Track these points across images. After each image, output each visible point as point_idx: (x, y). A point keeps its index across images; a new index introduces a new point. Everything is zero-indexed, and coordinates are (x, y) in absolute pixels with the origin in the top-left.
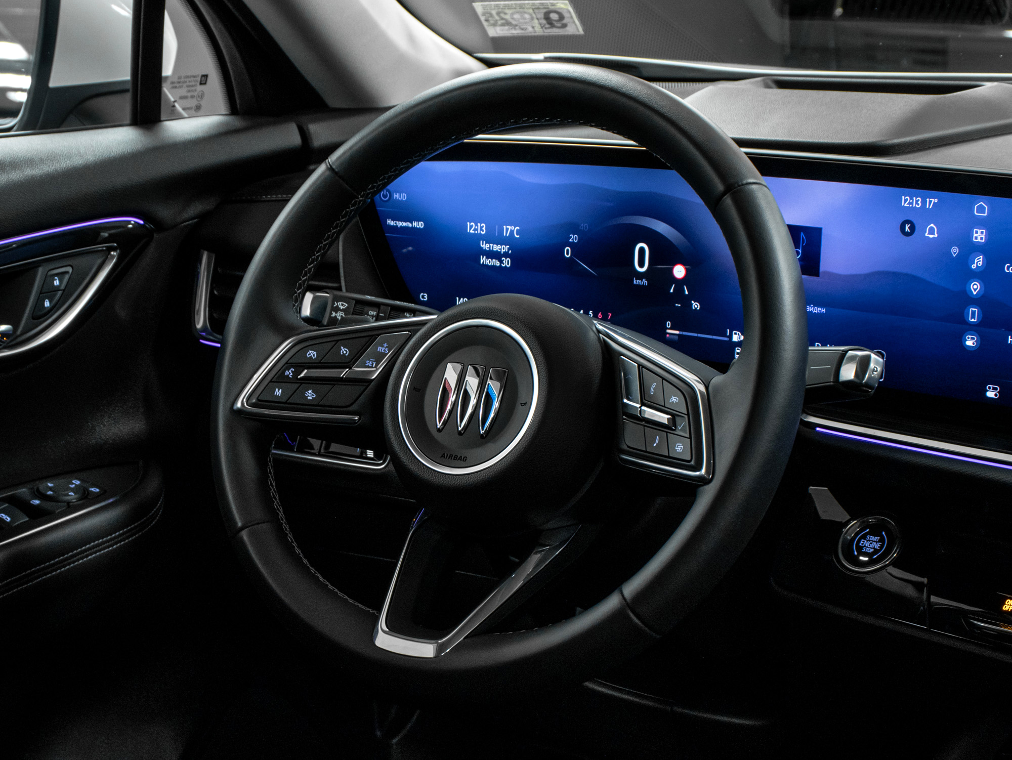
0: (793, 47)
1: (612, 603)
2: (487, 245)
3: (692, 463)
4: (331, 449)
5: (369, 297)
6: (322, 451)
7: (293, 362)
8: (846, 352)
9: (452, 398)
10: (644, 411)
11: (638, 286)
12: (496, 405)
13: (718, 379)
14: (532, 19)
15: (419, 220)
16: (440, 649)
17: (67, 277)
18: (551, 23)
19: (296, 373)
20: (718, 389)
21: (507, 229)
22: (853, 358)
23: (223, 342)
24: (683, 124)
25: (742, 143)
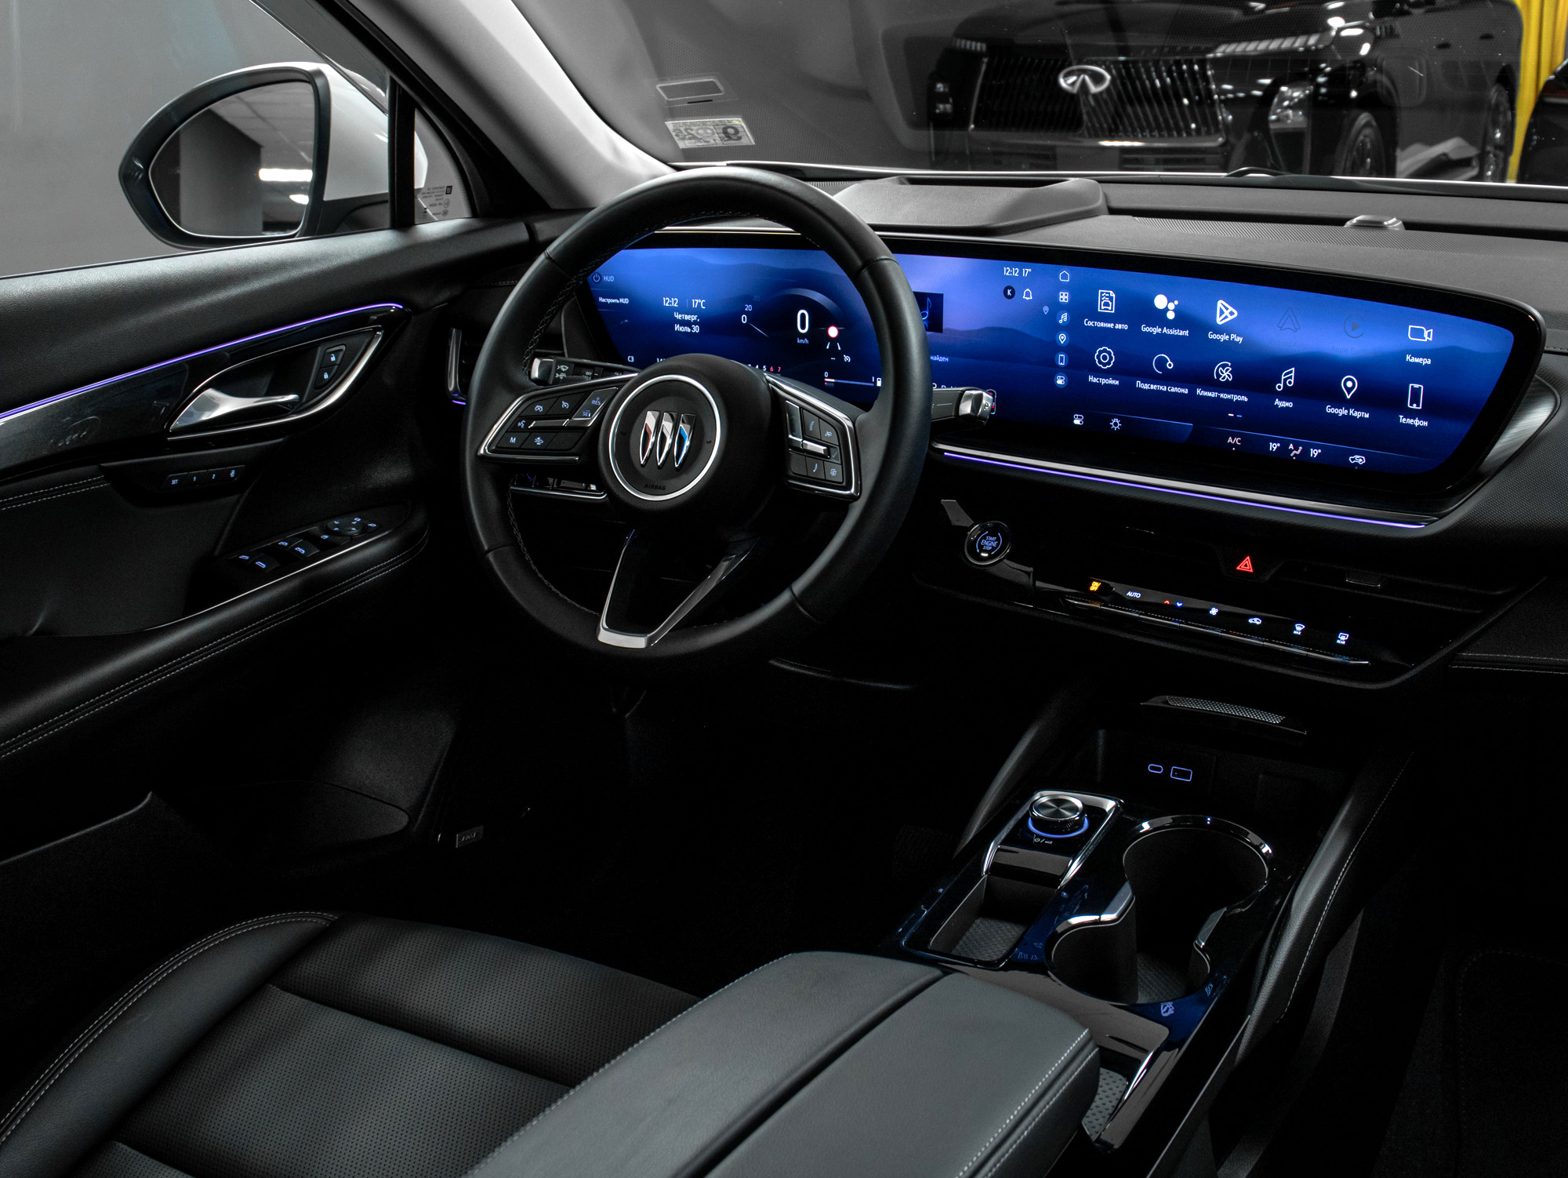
0: (937, 153)
1: (784, 598)
2: (680, 316)
3: (844, 484)
4: (562, 485)
5: (585, 361)
6: (555, 486)
7: (524, 415)
8: (964, 391)
9: (652, 439)
10: (806, 444)
11: (801, 344)
12: (687, 443)
13: (863, 416)
14: (713, 133)
15: (624, 297)
16: (650, 641)
17: (341, 354)
18: (729, 137)
19: (527, 425)
20: (862, 424)
21: (695, 302)
22: (969, 396)
23: (468, 401)
24: (828, 214)
25: (876, 228)
